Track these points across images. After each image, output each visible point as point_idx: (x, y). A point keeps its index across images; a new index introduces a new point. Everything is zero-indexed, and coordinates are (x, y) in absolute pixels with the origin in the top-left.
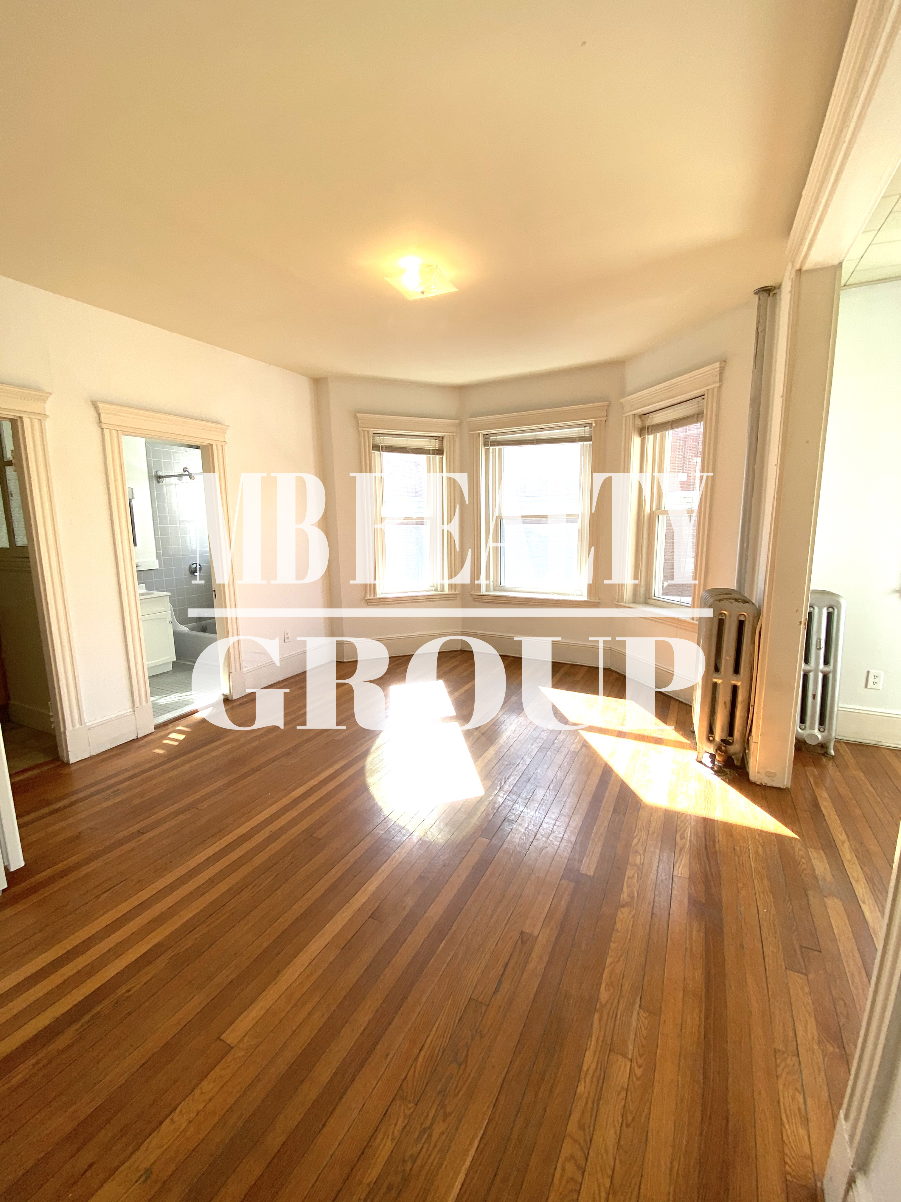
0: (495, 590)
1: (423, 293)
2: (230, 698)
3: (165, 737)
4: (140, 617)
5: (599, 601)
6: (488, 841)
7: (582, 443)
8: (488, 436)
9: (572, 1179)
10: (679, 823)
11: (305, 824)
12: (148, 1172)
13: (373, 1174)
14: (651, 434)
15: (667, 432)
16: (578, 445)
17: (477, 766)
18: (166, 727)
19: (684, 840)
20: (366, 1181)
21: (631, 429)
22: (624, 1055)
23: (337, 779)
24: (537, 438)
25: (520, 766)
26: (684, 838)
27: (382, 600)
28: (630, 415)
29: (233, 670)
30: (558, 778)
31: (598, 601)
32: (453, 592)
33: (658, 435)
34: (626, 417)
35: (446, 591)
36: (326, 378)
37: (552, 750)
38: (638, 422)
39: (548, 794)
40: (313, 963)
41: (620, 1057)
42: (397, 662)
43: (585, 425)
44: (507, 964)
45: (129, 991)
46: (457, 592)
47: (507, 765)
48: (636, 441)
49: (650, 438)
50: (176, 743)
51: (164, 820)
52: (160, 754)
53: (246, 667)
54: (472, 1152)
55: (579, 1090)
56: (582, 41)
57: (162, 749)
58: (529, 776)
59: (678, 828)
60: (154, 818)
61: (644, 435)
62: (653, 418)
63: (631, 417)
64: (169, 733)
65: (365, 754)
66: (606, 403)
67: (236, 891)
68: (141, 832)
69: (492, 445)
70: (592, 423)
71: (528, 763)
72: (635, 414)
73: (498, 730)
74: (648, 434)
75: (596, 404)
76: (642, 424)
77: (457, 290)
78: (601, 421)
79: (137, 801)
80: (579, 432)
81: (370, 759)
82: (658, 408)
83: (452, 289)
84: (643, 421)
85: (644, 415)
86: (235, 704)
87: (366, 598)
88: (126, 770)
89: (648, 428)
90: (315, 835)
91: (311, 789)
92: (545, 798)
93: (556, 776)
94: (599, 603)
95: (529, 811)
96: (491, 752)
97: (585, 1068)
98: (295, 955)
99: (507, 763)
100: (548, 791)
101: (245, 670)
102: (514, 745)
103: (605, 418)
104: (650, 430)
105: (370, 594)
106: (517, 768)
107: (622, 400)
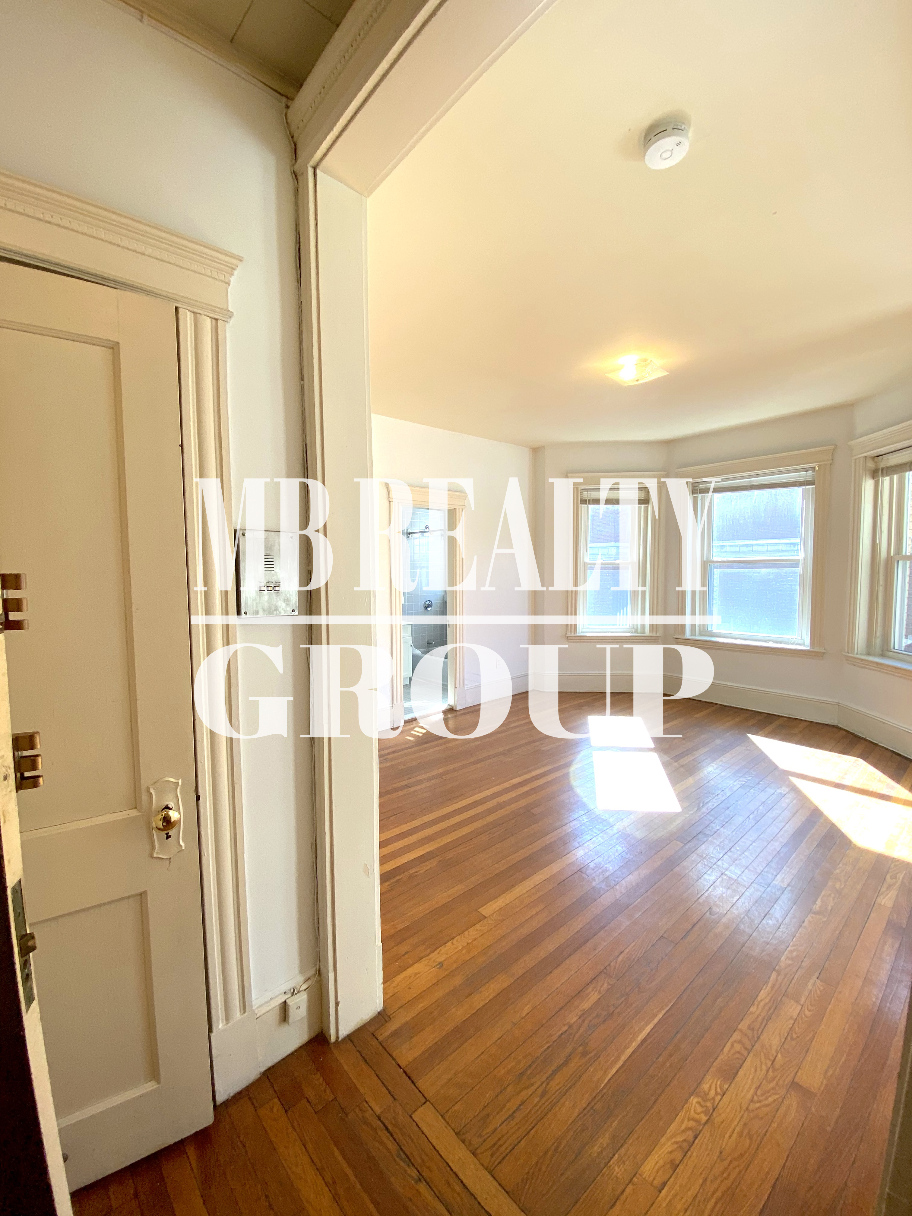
0: (701, 635)
1: (637, 381)
2: (454, 709)
3: (412, 729)
4: (402, 637)
5: (825, 651)
6: (682, 845)
7: (804, 487)
8: (696, 484)
9: (739, 1052)
10: (892, 866)
11: (523, 803)
12: (441, 964)
13: (586, 1005)
14: (887, 476)
15: (907, 474)
16: (799, 490)
17: (675, 790)
18: (411, 723)
19: (894, 880)
20: (580, 1008)
21: (861, 471)
22: (797, 1002)
23: (546, 777)
24: (752, 484)
25: (719, 796)
26: (896, 878)
27: (581, 638)
28: (860, 458)
29: (458, 686)
30: (759, 811)
31: (823, 651)
32: (654, 634)
33: (895, 477)
34: (856, 460)
35: (647, 632)
36: (544, 447)
37: (756, 789)
38: (871, 465)
39: (747, 822)
40: (537, 887)
41: (792, 1002)
42: (594, 697)
43: (807, 469)
44: (695, 924)
45: (416, 872)
46: (658, 635)
47: (706, 793)
48: (868, 485)
49: (886, 480)
50: (421, 735)
51: (421, 782)
52: (410, 740)
53: (467, 685)
54: (660, 1016)
55: (751, 1009)
56: (774, 211)
57: (412, 737)
58: (728, 805)
59: (890, 870)
60: (414, 780)
61: (878, 476)
62: (888, 459)
63: (862, 459)
64: (414, 727)
65: (568, 765)
66: (833, 447)
67: (477, 833)
68: (407, 786)
69: (700, 493)
70: (814, 468)
71: (728, 795)
72: (866, 457)
73: (699, 765)
74: (883, 476)
75: (819, 449)
76: (876, 466)
77: (668, 373)
78: (825, 465)
79: (401, 767)
80: (800, 477)
81: (572, 769)
82: (892, 450)
83: (662, 374)
84: (876, 462)
85: (877, 456)
86: (458, 713)
87: (567, 635)
88: (390, 747)
89: (882, 469)
90: (532, 811)
91: (525, 780)
92: (743, 824)
93: (758, 809)
94: (824, 653)
95: (725, 830)
96: (691, 780)
97: (759, 998)
98: (524, 879)
99: (705, 792)
100: (748, 819)
101: (466, 687)
102: (715, 779)
103: (831, 462)
104: (885, 472)
105: (571, 632)
106: (716, 797)
107: (852, 443)
